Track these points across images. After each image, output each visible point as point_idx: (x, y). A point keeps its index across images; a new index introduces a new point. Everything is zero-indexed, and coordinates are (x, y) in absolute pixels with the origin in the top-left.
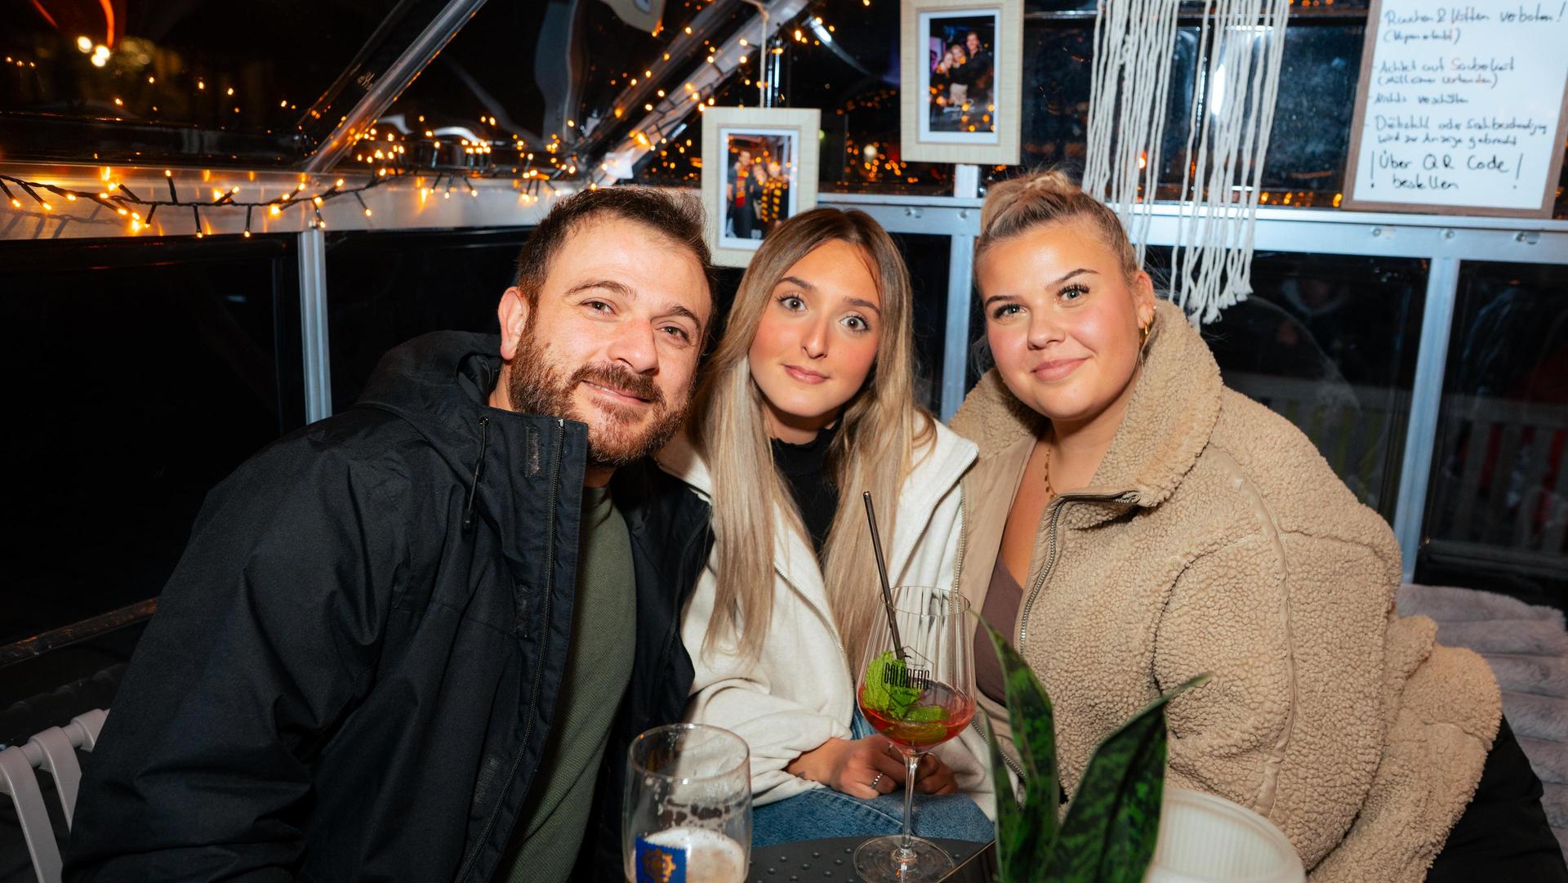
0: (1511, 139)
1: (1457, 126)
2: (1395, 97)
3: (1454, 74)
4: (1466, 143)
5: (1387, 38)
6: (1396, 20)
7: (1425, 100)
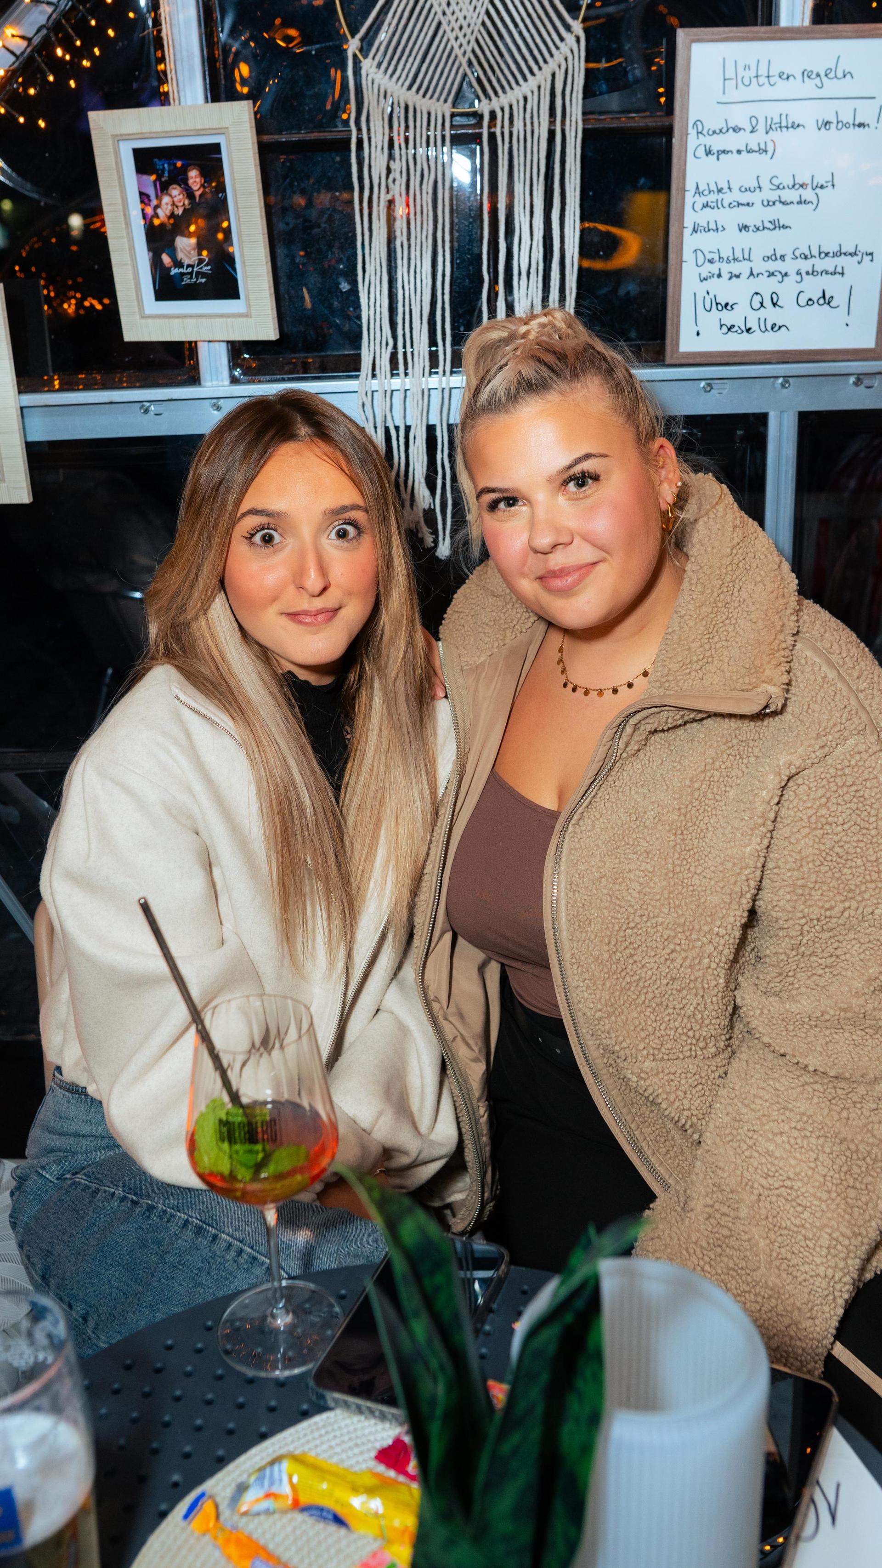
0: (839, 270)
1: (782, 258)
2: (712, 226)
3: (774, 196)
4: (793, 277)
5: (697, 155)
6: (705, 132)
7: (745, 227)
